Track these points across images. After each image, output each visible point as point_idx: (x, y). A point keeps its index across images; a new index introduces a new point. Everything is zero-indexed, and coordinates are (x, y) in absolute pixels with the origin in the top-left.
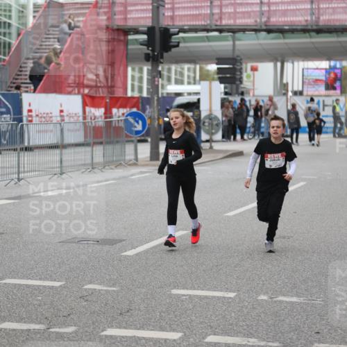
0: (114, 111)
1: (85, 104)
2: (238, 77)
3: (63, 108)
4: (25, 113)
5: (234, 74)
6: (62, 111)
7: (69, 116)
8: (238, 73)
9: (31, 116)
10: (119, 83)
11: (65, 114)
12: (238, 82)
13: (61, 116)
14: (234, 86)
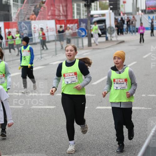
0: (68, 25)
1: (56, 24)
2: (118, 7)
3: (48, 26)
4: (33, 29)
5: (117, 6)
6: (47, 27)
7: (50, 29)
8: (118, 5)
9: (35, 30)
10: (69, 14)
11: (48, 28)
12: (118, 9)
13: (47, 29)
14: (117, 11)
